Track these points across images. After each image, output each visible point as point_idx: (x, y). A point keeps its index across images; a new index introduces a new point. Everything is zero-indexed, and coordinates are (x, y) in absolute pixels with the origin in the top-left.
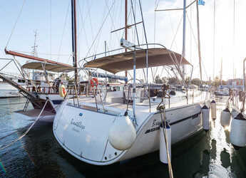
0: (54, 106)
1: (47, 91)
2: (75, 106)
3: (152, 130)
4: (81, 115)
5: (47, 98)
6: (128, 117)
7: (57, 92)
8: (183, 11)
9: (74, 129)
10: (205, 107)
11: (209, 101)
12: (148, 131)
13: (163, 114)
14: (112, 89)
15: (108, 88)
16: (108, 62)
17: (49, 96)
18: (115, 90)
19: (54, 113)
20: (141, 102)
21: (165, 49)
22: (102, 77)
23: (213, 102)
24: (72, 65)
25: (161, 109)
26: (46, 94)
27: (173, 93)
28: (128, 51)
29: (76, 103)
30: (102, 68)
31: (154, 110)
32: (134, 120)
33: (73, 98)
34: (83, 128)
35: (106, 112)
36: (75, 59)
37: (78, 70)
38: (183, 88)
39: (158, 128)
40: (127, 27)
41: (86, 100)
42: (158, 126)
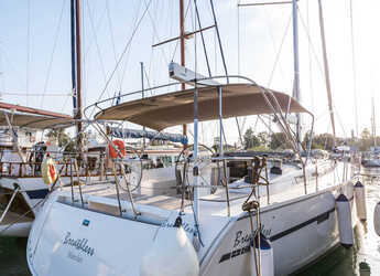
0: (31, 203)
1: (15, 171)
2: (74, 203)
3: (235, 254)
4: (86, 223)
5: (16, 186)
6: (182, 229)
7: (38, 172)
8: (291, 5)
9: (71, 256)
10: (342, 198)
11: (349, 184)
12: (225, 257)
13: (254, 218)
14: (155, 162)
15: (145, 162)
16: (144, 110)
17: (21, 181)
18: (160, 166)
19: (32, 217)
20: (212, 193)
21: (255, 85)
22: (133, 136)
23: (359, 185)
24: (72, 115)
25: (250, 208)
26: (14, 177)
27: (276, 171)
28: (188, 87)
29: (77, 196)
30: (133, 120)
31: (237, 210)
32: (196, 233)
33: (70, 185)
34: (91, 252)
35: (138, 218)
36: (77, 102)
37: (83, 125)
38: (297, 157)
39: (247, 250)
40: (184, 36)
41: (98, 191)
42: (246, 244)
